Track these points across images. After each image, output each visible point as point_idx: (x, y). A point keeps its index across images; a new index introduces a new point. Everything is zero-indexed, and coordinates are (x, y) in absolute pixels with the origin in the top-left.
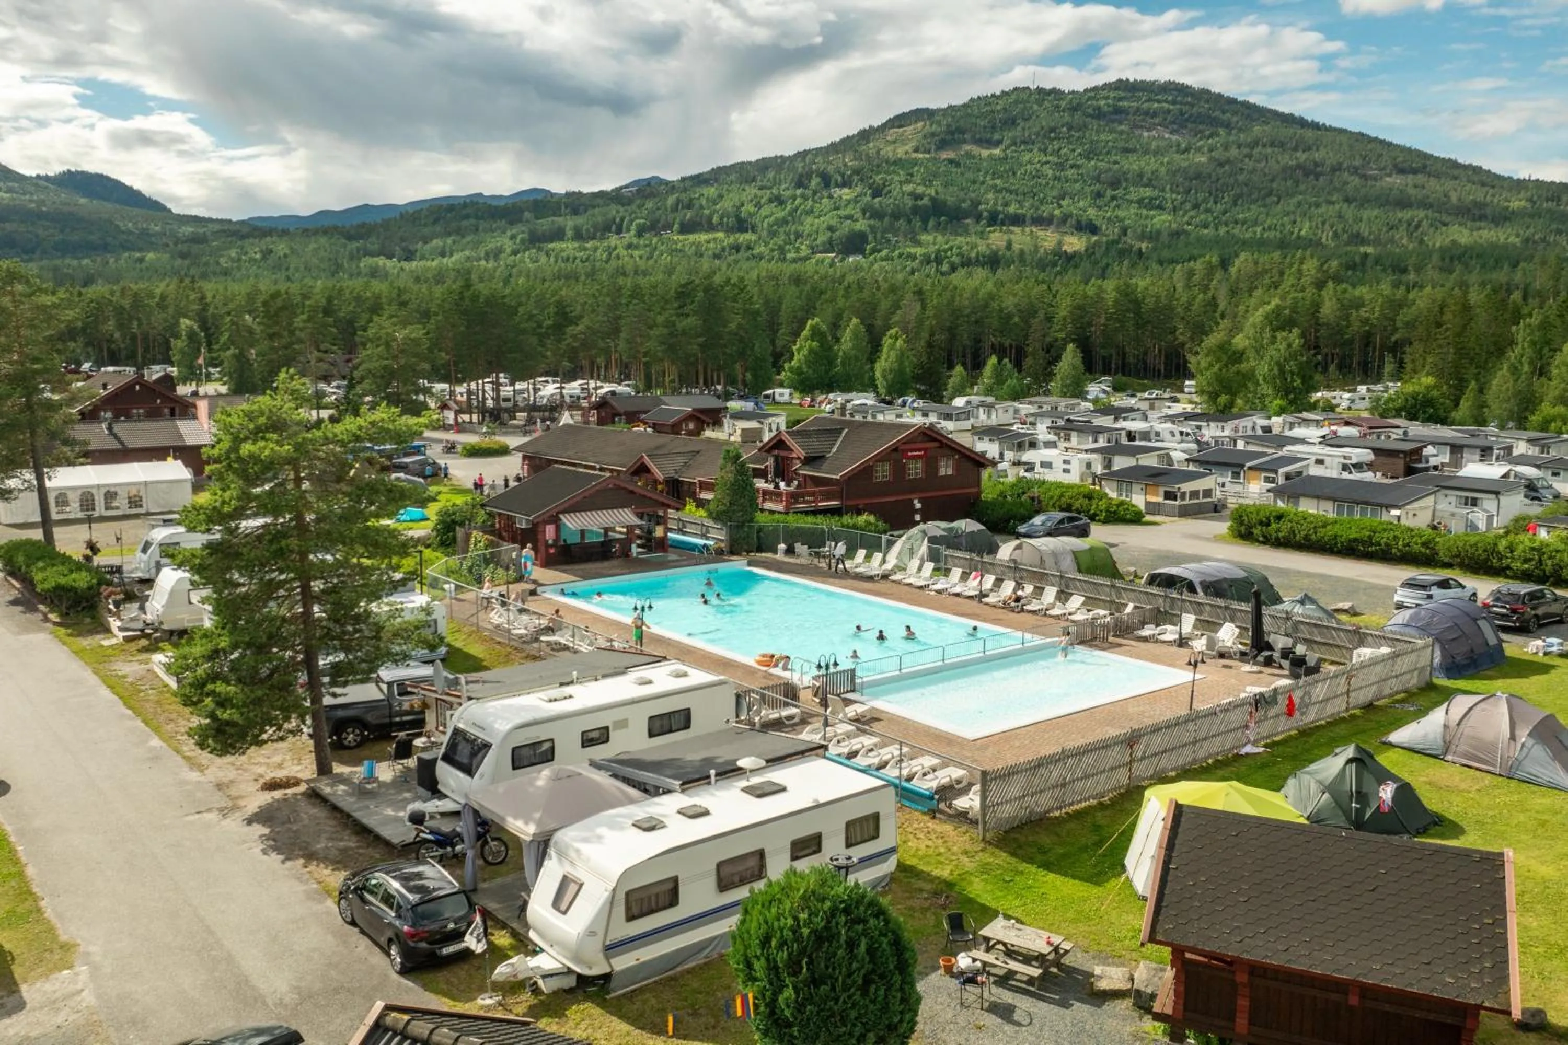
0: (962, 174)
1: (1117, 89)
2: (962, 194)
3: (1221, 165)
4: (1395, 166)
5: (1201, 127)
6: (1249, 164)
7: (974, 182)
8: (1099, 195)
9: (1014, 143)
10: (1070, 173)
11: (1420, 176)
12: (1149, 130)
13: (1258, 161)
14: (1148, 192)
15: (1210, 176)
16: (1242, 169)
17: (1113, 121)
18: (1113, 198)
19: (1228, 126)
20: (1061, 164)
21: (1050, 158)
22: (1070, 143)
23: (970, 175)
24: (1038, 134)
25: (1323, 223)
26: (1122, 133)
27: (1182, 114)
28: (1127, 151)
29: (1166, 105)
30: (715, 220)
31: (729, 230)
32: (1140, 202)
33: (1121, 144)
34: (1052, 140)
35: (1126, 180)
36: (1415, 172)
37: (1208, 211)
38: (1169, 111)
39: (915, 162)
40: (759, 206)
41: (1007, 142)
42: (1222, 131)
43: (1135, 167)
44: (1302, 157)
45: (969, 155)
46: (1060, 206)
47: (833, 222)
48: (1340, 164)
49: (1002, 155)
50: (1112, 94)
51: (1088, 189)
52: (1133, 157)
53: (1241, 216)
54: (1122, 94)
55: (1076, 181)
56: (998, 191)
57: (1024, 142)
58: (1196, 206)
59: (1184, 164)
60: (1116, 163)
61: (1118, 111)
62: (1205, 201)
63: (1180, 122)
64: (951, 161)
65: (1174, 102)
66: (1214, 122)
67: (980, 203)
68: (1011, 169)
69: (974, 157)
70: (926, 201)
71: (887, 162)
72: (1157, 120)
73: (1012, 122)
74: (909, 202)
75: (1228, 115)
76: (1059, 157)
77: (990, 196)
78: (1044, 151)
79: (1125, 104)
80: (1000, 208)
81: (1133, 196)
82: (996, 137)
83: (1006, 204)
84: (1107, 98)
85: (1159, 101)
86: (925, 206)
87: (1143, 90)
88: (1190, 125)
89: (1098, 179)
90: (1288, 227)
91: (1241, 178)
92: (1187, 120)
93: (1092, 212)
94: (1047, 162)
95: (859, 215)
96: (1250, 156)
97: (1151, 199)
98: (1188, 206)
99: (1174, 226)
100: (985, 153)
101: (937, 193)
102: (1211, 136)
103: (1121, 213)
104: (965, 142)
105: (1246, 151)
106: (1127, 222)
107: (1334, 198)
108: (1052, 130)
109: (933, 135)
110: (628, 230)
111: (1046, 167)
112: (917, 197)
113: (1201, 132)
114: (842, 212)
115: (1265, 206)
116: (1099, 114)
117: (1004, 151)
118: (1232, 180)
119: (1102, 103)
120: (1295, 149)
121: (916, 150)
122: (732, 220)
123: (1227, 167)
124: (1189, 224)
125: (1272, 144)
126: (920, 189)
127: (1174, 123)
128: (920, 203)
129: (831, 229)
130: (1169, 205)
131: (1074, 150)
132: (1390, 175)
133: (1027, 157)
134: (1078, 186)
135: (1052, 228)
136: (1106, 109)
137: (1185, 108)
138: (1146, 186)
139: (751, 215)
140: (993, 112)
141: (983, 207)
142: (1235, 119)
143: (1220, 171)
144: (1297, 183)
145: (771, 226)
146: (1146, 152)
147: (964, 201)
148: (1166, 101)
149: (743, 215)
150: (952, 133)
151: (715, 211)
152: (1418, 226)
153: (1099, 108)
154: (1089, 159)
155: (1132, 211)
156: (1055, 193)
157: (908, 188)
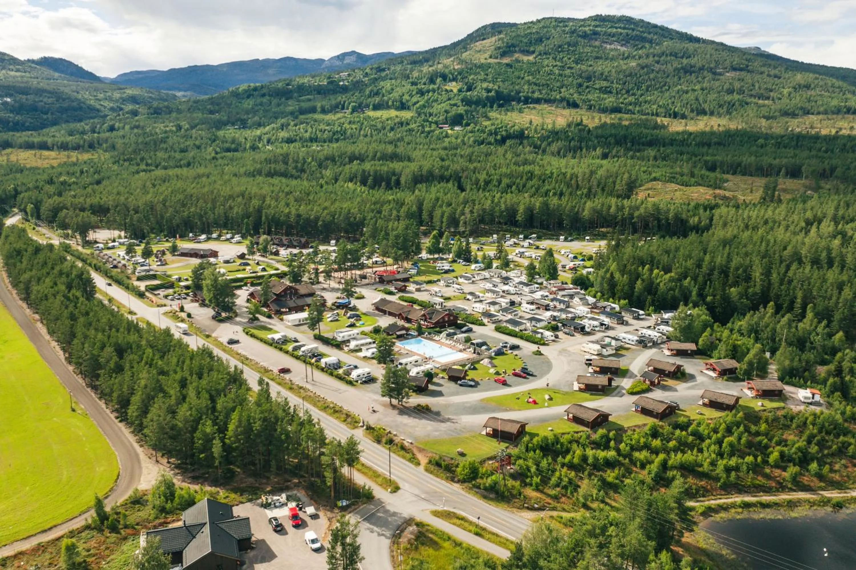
0: (513, 72)
1: (595, 20)
2: (511, 87)
3: (643, 68)
4: (732, 67)
5: (637, 43)
6: (657, 67)
7: (519, 78)
8: (580, 85)
9: (540, 54)
10: (568, 72)
11: (743, 73)
12: (610, 44)
13: (663, 65)
14: (605, 84)
15: (636, 74)
16: (653, 70)
17: (592, 39)
18: (587, 87)
19: (651, 42)
20: (563, 67)
21: (558, 63)
22: (568, 54)
23: (517, 74)
24: (552, 49)
25: (687, 104)
26: (595, 47)
27: (628, 35)
28: (597, 58)
29: (619, 30)
30: (390, 103)
31: (397, 109)
32: (600, 89)
33: (594, 54)
34: (559, 52)
35: (595, 77)
36: (741, 70)
37: (634, 94)
38: (621, 34)
39: (489, 66)
40: (411, 96)
41: (537, 53)
42: (647, 45)
43: (600, 69)
44: (685, 61)
45: (517, 61)
46: (560, 93)
47: (448, 108)
48: (704, 66)
49: (534, 61)
50: (593, 23)
51: (575, 82)
52: (600, 62)
53: (649, 98)
54: (598, 23)
55: (570, 77)
56: (529, 83)
57: (545, 54)
58: (628, 92)
59: (624, 67)
60: (591, 66)
61: (595, 33)
62: (632, 89)
63: (626, 40)
64: (507, 65)
65: (624, 28)
66: (644, 40)
67: (520, 92)
68: (538, 70)
69: (519, 62)
70: (493, 93)
71: (476, 66)
72: (614, 39)
73: (540, 40)
74: (485, 94)
75: (652, 35)
76: (562, 62)
77: (526, 87)
78: (555, 59)
79: (599, 29)
80: (530, 95)
81: (597, 86)
82: (532, 49)
83: (533, 92)
84: (589, 26)
85: (616, 28)
86: (493, 96)
87: (609, 21)
88: (631, 42)
89: (580, 76)
90: (670, 106)
91: (652, 76)
92: (630, 39)
93: (575, 96)
94: (556, 66)
95: (460, 104)
96: (658, 62)
97: (606, 87)
98: (624, 92)
99: (615, 104)
100: (525, 58)
101: (499, 87)
102: (641, 48)
103: (590, 97)
104: (515, 52)
105: (656, 58)
106: (592, 102)
107: (696, 88)
108: (560, 46)
109: (499, 48)
110: (348, 109)
111: (556, 68)
112: (489, 91)
113: (637, 45)
114: (452, 102)
115: (661, 92)
116: (585, 36)
117: (535, 58)
118: (647, 77)
119: (587, 29)
120: (682, 57)
121: (491, 57)
122: (398, 104)
123: (645, 69)
124: (622, 103)
125: (671, 55)
126: (491, 86)
127: (623, 40)
128: (490, 94)
129: (446, 112)
130: (615, 91)
131: (570, 59)
132: (728, 72)
133: (546, 62)
134: (570, 79)
135: (555, 105)
136: (589, 32)
137: (630, 32)
138: (605, 80)
139: (408, 101)
140: (531, 33)
141: (521, 94)
142: (655, 37)
143: (642, 72)
144: (680, 78)
145: (417, 109)
146: (607, 59)
147: (512, 91)
148: (620, 28)
149: (404, 101)
150: (510, 47)
151: (390, 99)
152: (733, 105)
153: (585, 32)
154: (577, 63)
155: (596, 95)
156: (558, 84)
157: (485, 85)
